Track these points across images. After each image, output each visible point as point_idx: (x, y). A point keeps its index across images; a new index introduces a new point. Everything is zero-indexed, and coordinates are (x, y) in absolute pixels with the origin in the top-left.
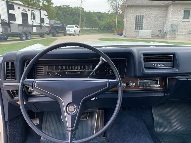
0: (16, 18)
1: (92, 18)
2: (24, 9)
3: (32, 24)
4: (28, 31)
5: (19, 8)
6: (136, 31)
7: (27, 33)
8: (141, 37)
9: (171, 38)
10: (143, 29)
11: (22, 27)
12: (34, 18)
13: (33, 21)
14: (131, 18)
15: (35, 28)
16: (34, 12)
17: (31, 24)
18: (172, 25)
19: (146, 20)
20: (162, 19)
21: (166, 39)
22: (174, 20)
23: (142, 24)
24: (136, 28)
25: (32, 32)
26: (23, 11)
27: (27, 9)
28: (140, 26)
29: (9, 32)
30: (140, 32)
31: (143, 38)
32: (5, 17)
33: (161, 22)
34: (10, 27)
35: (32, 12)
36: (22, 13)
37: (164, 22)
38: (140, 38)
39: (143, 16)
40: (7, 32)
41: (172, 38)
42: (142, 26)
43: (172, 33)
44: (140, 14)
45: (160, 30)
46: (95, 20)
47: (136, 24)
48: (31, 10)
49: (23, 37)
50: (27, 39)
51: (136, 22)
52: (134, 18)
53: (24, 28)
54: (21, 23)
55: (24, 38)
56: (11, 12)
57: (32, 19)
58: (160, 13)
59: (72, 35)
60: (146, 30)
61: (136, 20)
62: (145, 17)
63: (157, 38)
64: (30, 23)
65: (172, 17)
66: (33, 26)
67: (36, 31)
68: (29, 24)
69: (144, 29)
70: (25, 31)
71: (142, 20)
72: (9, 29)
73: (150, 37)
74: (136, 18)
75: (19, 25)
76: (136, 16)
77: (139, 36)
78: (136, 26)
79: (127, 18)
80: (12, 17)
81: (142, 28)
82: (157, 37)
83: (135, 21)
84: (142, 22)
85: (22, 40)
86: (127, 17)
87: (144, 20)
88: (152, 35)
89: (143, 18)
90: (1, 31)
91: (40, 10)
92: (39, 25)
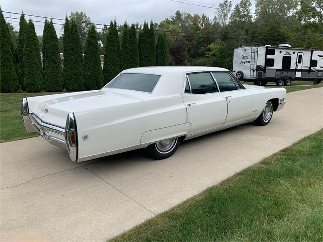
0: (274, 63)
2: (287, 53)
3: (296, 68)
4: (287, 76)
5: (280, 52)
7: (286, 79)
11: (281, 72)
12: (300, 62)
13: (297, 65)
15: (300, 72)
16: (301, 54)
25: (293, 77)
26: (285, 55)
27: (291, 52)
29: (263, 77)
32: (262, 63)
34: (265, 72)
35: (299, 54)
36: (284, 58)
40: (261, 77)
48: (297, 52)
49: (280, 82)
50: (285, 85)
54: (280, 68)
55: (281, 84)
56: (269, 57)
57: (296, 63)
64: (293, 67)
66: (296, 70)
67: (300, 76)
68: (291, 68)
70: (284, 76)
72: (263, 74)
75: (277, 70)
80: (270, 62)
85: (279, 86)
90: (255, 76)
91: (312, 51)
92: (308, 68)
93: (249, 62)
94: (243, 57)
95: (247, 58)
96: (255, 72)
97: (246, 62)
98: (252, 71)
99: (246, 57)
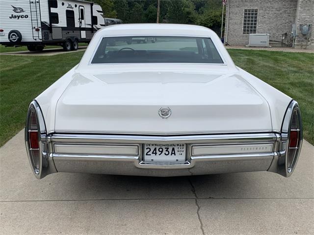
0: (59, 19)
1: (182, 8)
2: (69, 5)
3: (80, 26)
4: (74, 37)
5: (63, 4)
6: (245, 35)
7: (73, 41)
8: (251, 45)
9: (300, 47)
10: (257, 31)
11: (67, 31)
12: (82, 18)
13: (81, 22)
14: (236, 14)
15: (85, 32)
16: (82, 8)
17: (78, 26)
18: (301, 25)
19: (262, 16)
20: (289, 15)
21: (294, 48)
22: (305, 18)
23: (255, 24)
24: (244, 30)
25: (79, 38)
26: (68, 7)
27: (73, 4)
28: (251, 27)
29: (50, 39)
30: (250, 37)
31: (255, 47)
32: (46, 19)
33: (287, 21)
34: (51, 32)
35: (81, 8)
36: (67, 11)
37: (292, 20)
38: (250, 47)
39: (256, 11)
40: (48, 39)
41: (302, 46)
42: (255, 27)
43: (303, 39)
44: (252, 8)
45: (285, 33)
46: (189, 13)
47: (245, 24)
48: (78, 5)
49: (68, 46)
50: (72, 49)
51: (245, 21)
52: (242, 14)
53: (68, 33)
54: (66, 26)
55: (69, 48)
57: (79, 18)
58: (285, 5)
59: (142, 42)
60: (262, 33)
61: (245, 17)
62: (259, 12)
63: (281, 47)
65: (301, 13)
66: (81, 29)
67: (85, 37)
68: (76, 26)
69: (258, 33)
70: (71, 37)
71: (256, 17)
72: (50, 35)
73: (267, 44)
74: (246, 14)
75: (63, 28)
76: (246, 10)
77: (250, 43)
78: (245, 27)
79: (231, 15)
80: (54, 18)
81: (255, 31)
82: (280, 45)
83: (243, 19)
84: (256, 21)
85: (67, 50)
86: (229, 13)
87: (258, 18)
88: (270, 41)
89: (256, 14)
90: (41, 37)
91: (92, 5)
92: (90, 27)
93: (26, 17)
94: (15, 9)
95: (22, 11)
96: (40, 32)
97: (22, 17)
98: (34, 30)
99: (20, 9)
